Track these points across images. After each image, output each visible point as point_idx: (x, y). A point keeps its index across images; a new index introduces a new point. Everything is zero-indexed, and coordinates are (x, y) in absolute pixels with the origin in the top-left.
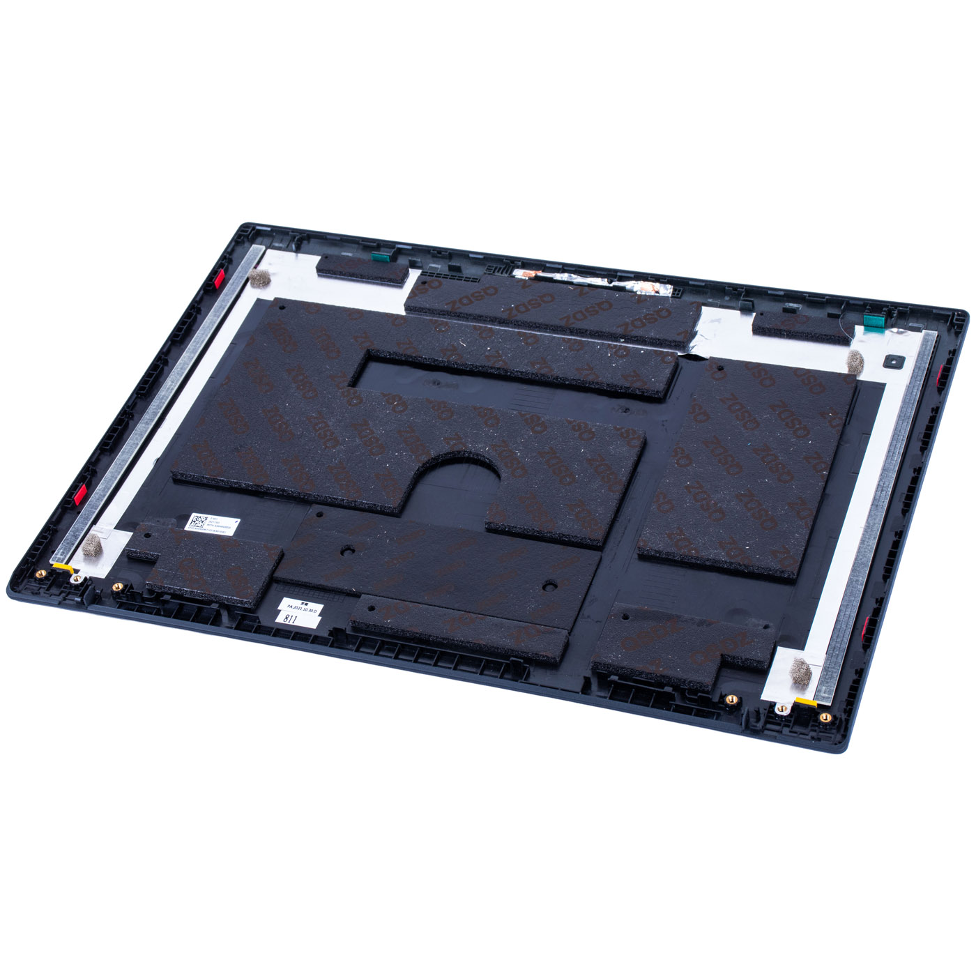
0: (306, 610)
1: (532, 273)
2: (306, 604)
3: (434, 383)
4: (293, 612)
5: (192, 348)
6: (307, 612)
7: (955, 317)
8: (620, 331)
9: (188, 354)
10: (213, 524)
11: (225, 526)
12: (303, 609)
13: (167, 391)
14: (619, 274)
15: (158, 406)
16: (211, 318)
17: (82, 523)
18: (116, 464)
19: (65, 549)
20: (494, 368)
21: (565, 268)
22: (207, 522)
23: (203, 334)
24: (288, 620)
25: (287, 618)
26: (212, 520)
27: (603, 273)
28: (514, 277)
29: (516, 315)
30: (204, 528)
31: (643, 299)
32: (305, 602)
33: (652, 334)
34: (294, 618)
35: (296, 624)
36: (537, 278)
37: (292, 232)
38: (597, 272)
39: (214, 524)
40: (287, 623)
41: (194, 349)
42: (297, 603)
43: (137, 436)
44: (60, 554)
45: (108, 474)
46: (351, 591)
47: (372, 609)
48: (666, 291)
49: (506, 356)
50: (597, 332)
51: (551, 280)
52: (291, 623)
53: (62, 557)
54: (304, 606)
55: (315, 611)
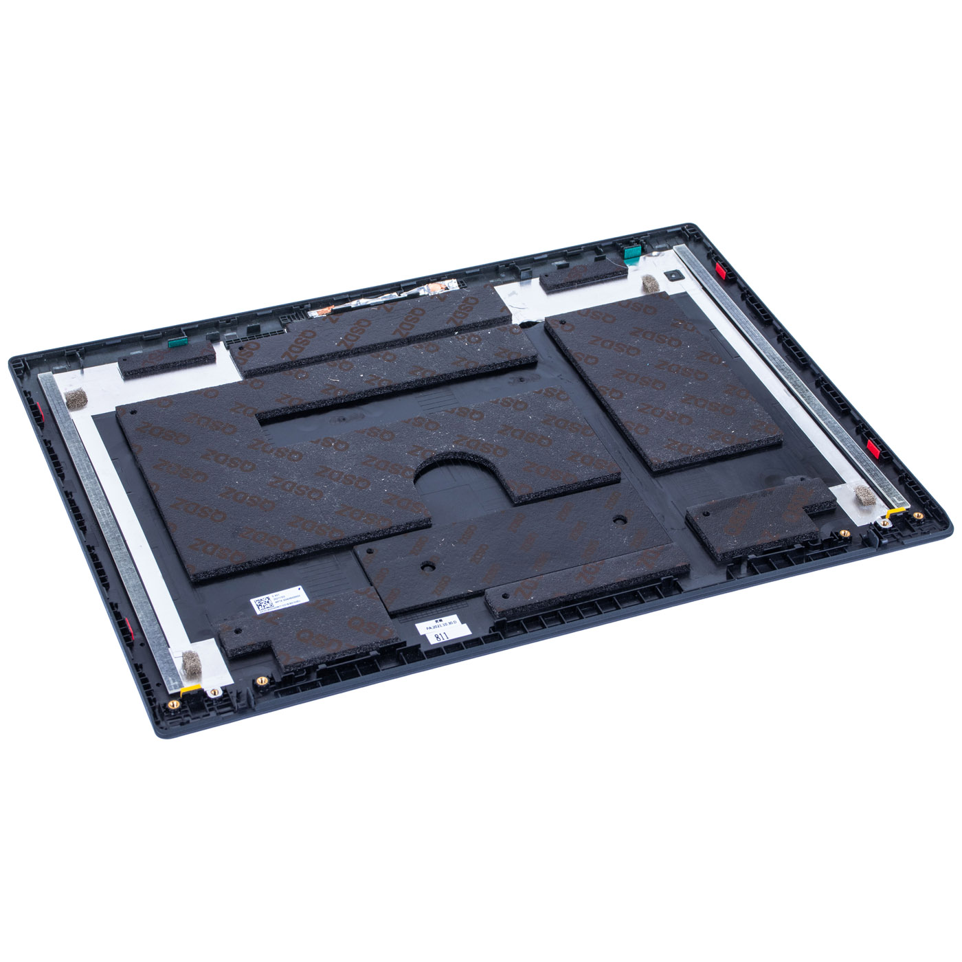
0: (446, 624)
1: (328, 310)
2: (441, 621)
3: (339, 420)
4: (438, 631)
6: (449, 626)
7: (687, 230)
8: (452, 325)
9: (87, 481)
10: (279, 600)
11: (294, 596)
12: (442, 625)
14: (402, 285)
17: (161, 650)
19: (171, 676)
20: (383, 388)
21: (351, 296)
22: (273, 601)
23: (80, 460)
24: (441, 639)
25: (438, 638)
26: (275, 597)
27: (386, 290)
28: (312, 318)
29: (353, 344)
31: (442, 298)
32: (438, 619)
33: (481, 319)
34: (443, 635)
36: (334, 312)
38: (381, 290)
39: (282, 599)
40: (442, 641)
42: (432, 623)
44: (170, 684)
46: (468, 593)
47: (505, 596)
48: (453, 285)
49: (383, 375)
50: (434, 333)
51: (350, 309)
52: (446, 639)
53: (176, 683)
54: (440, 623)
55: (455, 622)
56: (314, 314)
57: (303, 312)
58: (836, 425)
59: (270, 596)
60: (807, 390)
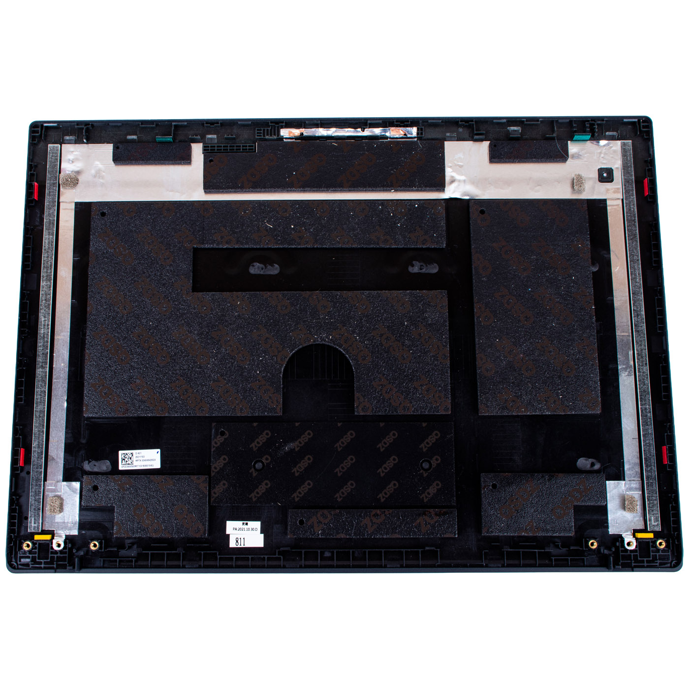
0: (248, 529)
1: (297, 132)
2: (247, 524)
4: (240, 534)
5: (45, 275)
6: (250, 532)
7: (642, 124)
9: (45, 283)
10: (139, 459)
11: (150, 459)
12: (246, 529)
13: (44, 328)
14: (369, 122)
15: (43, 346)
16: (47, 237)
17: (36, 485)
18: (36, 417)
19: (35, 516)
21: (323, 123)
22: (134, 458)
23: (48, 257)
24: (239, 544)
25: (237, 541)
26: (137, 455)
28: (282, 138)
30: (134, 465)
32: (245, 522)
34: (242, 540)
35: (247, 545)
36: (303, 137)
37: (77, 125)
39: (141, 459)
40: (239, 546)
41: (47, 276)
42: (239, 524)
43: (40, 383)
44: (33, 522)
45: (35, 430)
47: (302, 522)
48: (413, 134)
49: (309, 231)
51: (315, 138)
52: (242, 546)
53: (36, 525)
54: (245, 527)
55: (256, 529)
56: (285, 133)
57: (278, 127)
58: (649, 415)
59: (134, 452)
60: (646, 364)
